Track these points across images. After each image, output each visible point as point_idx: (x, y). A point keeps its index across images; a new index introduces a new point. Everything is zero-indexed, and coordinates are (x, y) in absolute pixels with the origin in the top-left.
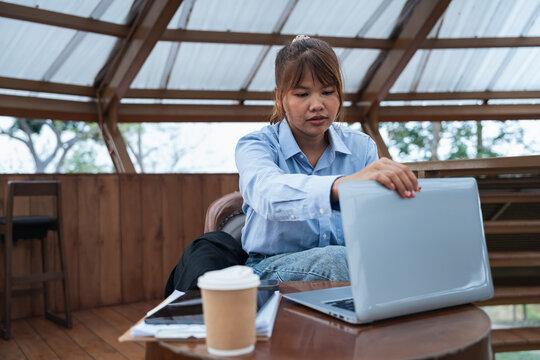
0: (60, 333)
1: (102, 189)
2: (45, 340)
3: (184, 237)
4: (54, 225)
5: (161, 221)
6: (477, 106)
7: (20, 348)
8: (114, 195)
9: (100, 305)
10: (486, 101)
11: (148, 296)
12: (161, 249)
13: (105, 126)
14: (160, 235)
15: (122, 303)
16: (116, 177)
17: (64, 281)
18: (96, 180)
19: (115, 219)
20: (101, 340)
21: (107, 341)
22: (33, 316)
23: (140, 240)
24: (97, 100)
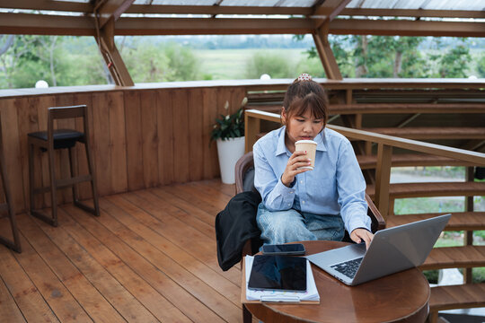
0: (92, 220)
1: (110, 104)
2: (83, 227)
3: (174, 139)
4: (83, 138)
5: (156, 127)
6: (411, 21)
7: (69, 235)
8: (120, 108)
9: (112, 194)
10: (418, 19)
11: (148, 186)
12: (156, 148)
13: (102, 39)
14: (156, 138)
15: (129, 191)
16: (122, 93)
17: (92, 182)
18: (106, 96)
19: (122, 127)
20: (127, 228)
21: (131, 228)
22: (64, 203)
23: (141, 143)
24: (93, 15)
